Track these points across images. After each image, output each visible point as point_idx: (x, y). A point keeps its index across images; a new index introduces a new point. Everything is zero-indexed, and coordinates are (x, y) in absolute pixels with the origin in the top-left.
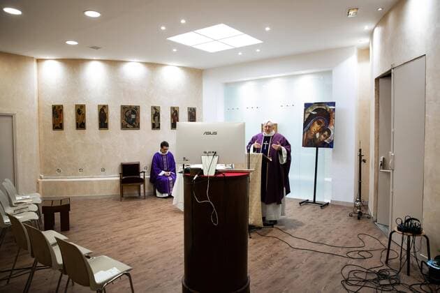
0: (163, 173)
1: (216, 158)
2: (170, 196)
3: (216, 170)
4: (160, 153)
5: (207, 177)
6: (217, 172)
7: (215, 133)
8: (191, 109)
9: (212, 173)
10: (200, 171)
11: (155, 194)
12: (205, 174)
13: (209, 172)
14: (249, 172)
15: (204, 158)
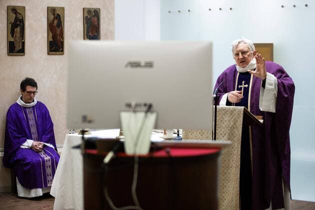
0: (29, 143)
1: (152, 118)
2: (47, 196)
3: (152, 143)
4: (20, 102)
5: (132, 158)
6: (154, 147)
7: (149, 65)
8: (89, 11)
9: (144, 150)
10: (117, 145)
11: (15, 192)
12: (129, 150)
13: (137, 147)
14: (219, 148)
15: (126, 117)
